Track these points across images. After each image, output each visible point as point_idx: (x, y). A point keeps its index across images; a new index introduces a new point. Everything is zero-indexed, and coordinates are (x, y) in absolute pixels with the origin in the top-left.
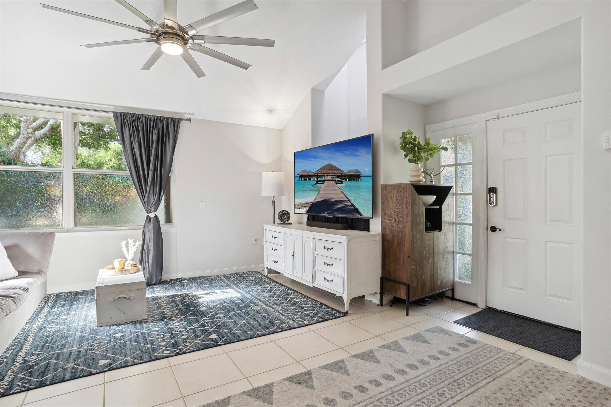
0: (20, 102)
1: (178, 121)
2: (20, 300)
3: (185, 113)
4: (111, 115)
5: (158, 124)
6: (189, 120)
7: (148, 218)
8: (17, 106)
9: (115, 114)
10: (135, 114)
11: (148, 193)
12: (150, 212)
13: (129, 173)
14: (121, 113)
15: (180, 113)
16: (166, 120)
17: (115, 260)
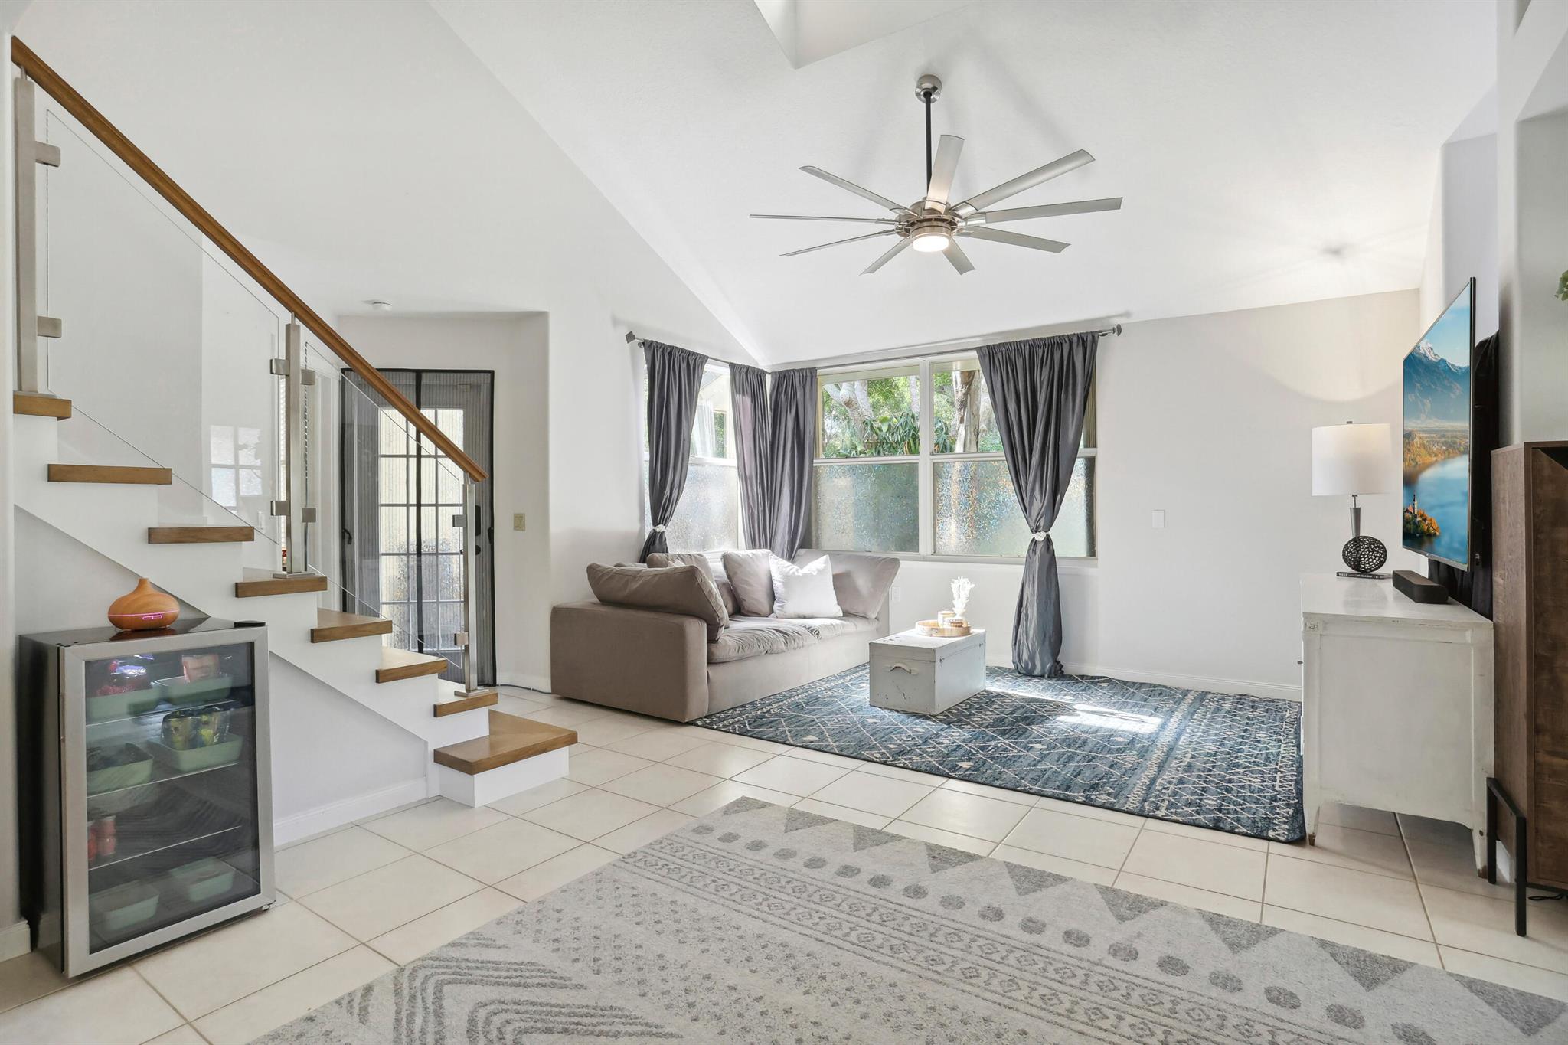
0: (863, 363)
1: (1093, 337)
2: (795, 641)
3: (1109, 317)
4: (974, 354)
5: (1052, 354)
6: (1118, 330)
7: (1034, 543)
8: (857, 370)
9: (979, 349)
10: (1010, 343)
11: (1028, 494)
12: (1036, 532)
13: (1002, 456)
14: (988, 347)
15: (1100, 319)
16: (1067, 341)
17: (939, 613)
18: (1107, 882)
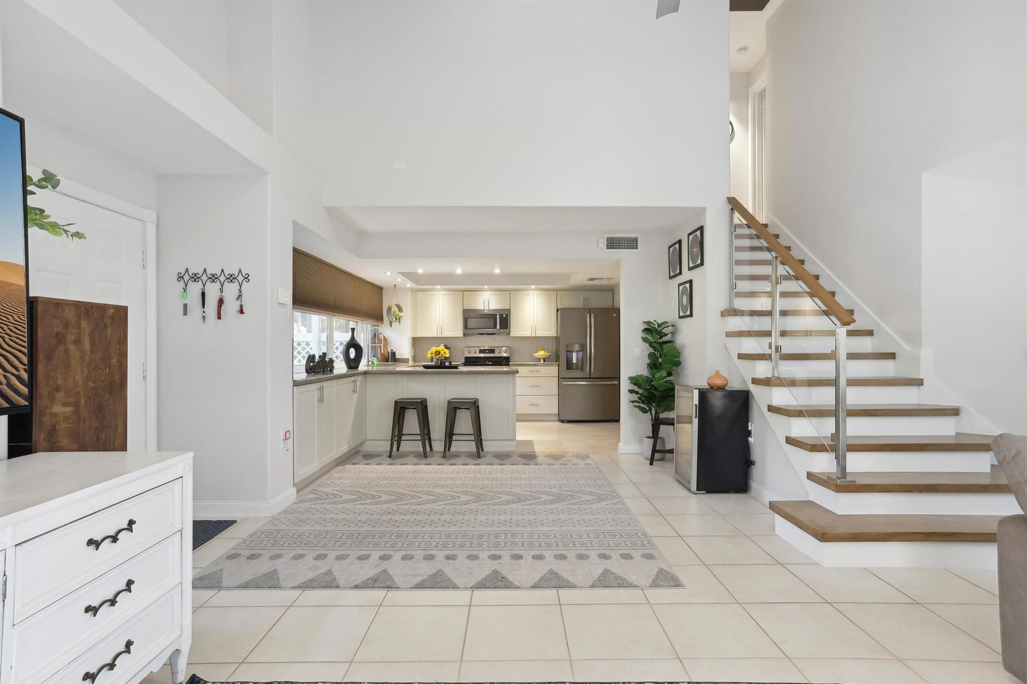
18: (392, 594)
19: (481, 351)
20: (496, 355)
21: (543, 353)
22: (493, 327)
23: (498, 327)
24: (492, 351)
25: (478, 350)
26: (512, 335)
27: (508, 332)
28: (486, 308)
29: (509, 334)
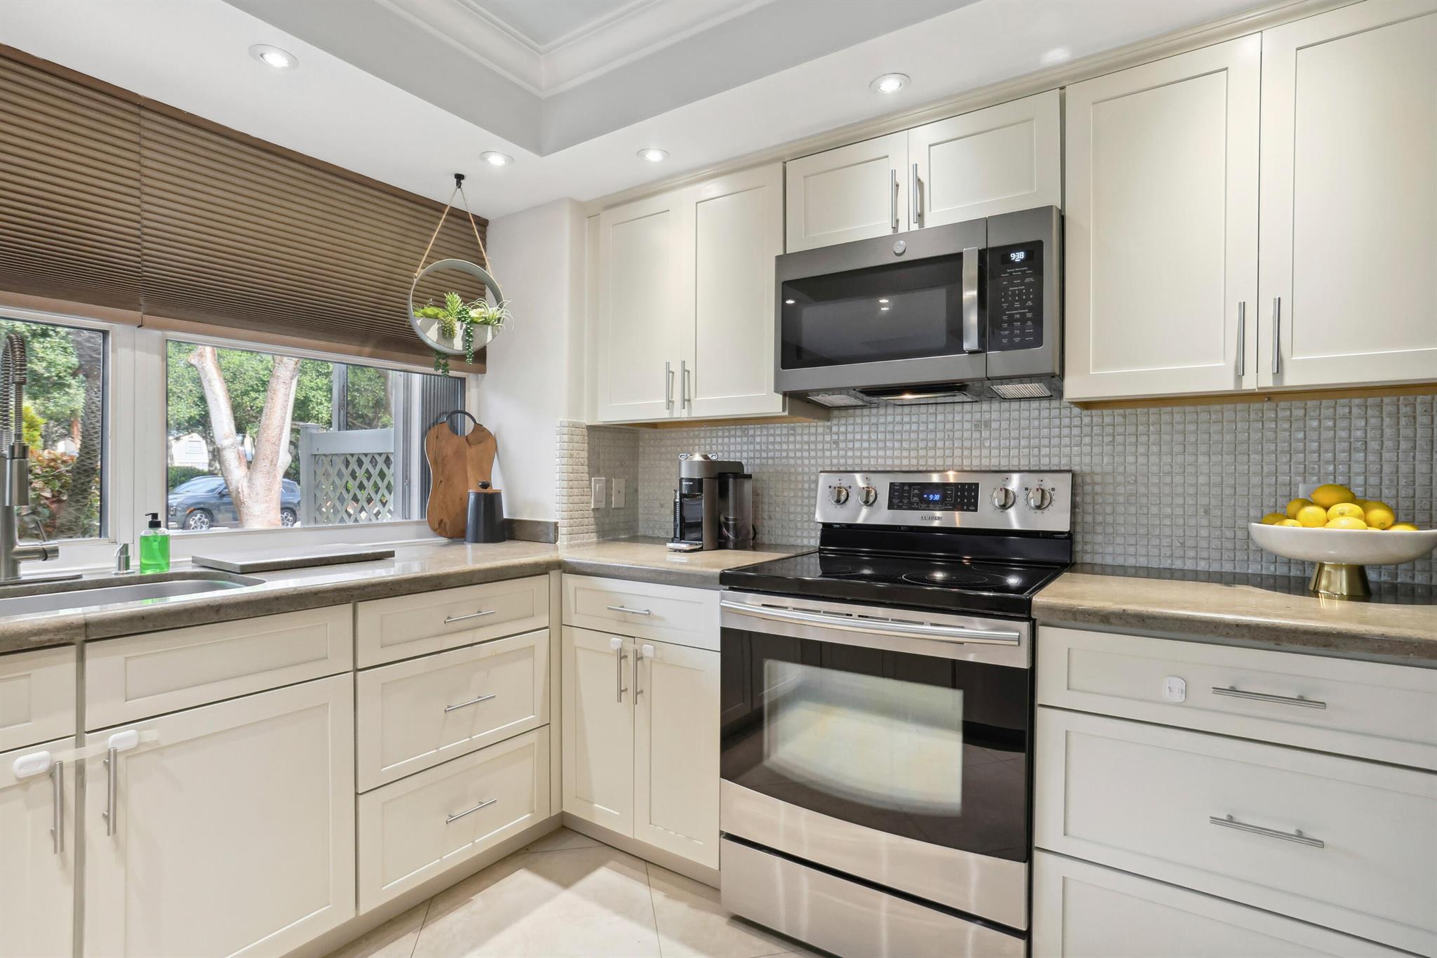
19: (903, 495)
20: (985, 517)
21: (1358, 526)
22: (942, 340)
23: (971, 342)
24: (964, 496)
25: (882, 487)
26: (1074, 388)
27: (1051, 366)
28: (907, 225)
29: (1054, 381)
